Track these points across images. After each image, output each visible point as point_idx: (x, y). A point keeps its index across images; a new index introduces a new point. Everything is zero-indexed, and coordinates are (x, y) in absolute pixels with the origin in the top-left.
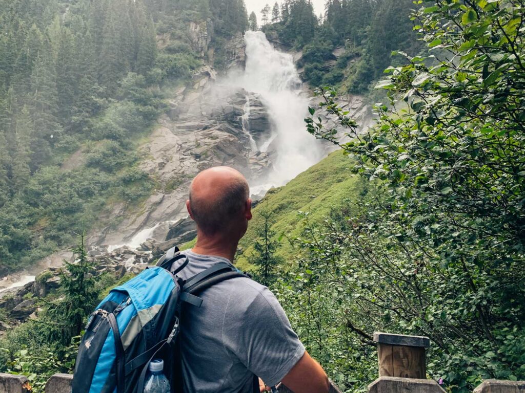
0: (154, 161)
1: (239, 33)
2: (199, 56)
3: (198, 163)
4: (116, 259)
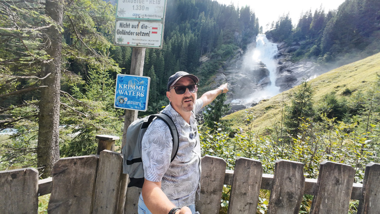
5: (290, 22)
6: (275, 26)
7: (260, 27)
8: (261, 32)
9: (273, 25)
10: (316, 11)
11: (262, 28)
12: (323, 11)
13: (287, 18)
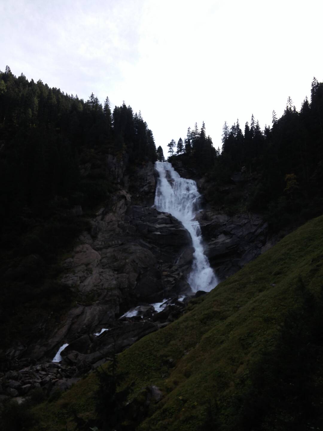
0: (76, 275)
1: (150, 163)
2: (116, 182)
3: (116, 276)
4: (41, 374)
5: (209, 141)
6: (184, 147)
7: (157, 147)
8: (161, 158)
9: (180, 145)
10: (247, 127)
11: (160, 148)
12: (258, 126)
13: (203, 133)
